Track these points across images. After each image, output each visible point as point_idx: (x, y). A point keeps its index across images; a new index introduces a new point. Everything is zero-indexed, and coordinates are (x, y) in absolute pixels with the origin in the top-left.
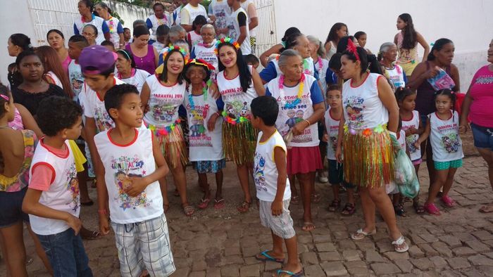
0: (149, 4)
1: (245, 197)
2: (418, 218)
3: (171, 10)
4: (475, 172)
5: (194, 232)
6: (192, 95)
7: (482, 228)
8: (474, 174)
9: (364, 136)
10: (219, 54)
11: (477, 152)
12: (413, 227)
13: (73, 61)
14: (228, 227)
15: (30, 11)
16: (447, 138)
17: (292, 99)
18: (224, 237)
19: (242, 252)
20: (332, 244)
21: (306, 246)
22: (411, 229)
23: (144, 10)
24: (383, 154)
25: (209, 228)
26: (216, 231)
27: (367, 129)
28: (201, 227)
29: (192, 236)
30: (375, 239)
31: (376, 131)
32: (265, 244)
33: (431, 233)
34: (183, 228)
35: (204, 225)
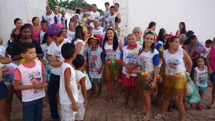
0: (74, 8)
1: (109, 95)
3: (83, 12)
6: (91, 50)
7: (212, 119)
10: (107, 33)
11: (212, 85)
13: (42, 31)
14: (101, 108)
15: (26, 8)
16: (201, 78)
17: (130, 55)
18: (99, 112)
19: (106, 119)
23: (72, 11)
25: (93, 107)
26: (96, 109)
30: (165, 119)
31: (182, 74)
32: (117, 116)
35: (91, 106)
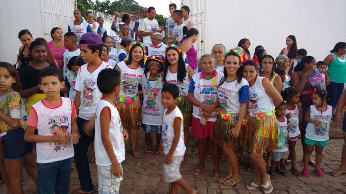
2: (294, 178)
3: (133, 20)
4: (336, 150)
5: (137, 173)
6: (150, 80)
8: (336, 151)
9: (259, 118)
10: (167, 54)
12: (290, 184)
13: (67, 49)
15: (41, 14)
17: (207, 88)
20: (233, 191)
21: (214, 191)
22: (288, 185)
24: (271, 131)
25: (148, 172)
26: (153, 174)
27: (261, 113)
28: (143, 171)
29: (136, 176)
31: (267, 114)
33: (303, 190)
34: (130, 170)
35: (145, 169)
